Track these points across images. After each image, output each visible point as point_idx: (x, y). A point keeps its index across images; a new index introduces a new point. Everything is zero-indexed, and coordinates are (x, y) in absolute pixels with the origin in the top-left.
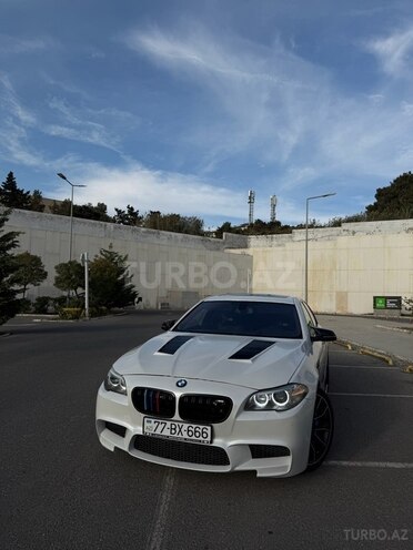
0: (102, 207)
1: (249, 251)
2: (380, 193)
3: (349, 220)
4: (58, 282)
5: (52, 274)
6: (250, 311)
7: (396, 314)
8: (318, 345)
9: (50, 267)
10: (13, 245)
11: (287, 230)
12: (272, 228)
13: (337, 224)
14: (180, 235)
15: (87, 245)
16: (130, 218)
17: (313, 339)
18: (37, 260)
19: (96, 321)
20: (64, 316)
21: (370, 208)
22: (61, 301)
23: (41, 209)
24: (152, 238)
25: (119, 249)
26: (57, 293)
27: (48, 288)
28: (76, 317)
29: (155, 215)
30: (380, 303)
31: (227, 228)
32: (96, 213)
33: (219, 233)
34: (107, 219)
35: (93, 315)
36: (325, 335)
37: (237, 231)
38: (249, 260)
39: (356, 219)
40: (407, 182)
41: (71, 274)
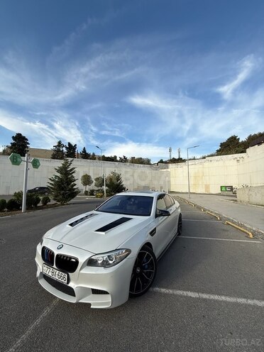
0: (115, 157)
1: (169, 170)
2: (222, 145)
3: (209, 156)
7: (231, 193)
9: (93, 178)
11: (184, 161)
12: (180, 160)
13: (204, 158)
15: (107, 171)
16: (124, 160)
20: (97, 197)
21: (218, 151)
22: (98, 191)
23: (95, 159)
24: (132, 167)
26: (96, 188)
29: (133, 158)
30: (223, 189)
31: (161, 161)
32: (113, 159)
34: (117, 161)
35: (108, 196)
37: (166, 162)
38: (168, 175)
39: (212, 156)
40: (233, 140)
41: (100, 182)
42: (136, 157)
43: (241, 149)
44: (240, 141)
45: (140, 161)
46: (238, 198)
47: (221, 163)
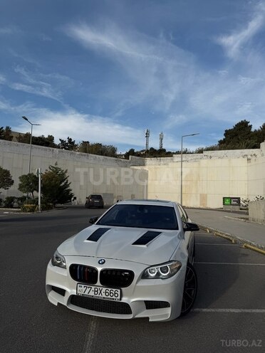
0: (51, 138)
1: (146, 168)
2: (227, 133)
3: (208, 149)
6: (146, 211)
7: (237, 208)
8: (188, 233)
9: (15, 177)
11: (169, 154)
12: (160, 153)
13: (201, 151)
14: (102, 157)
15: (40, 163)
16: (69, 145)
17: (185, 230)
20: (25, 210)
21: (221, 142)
22: (23, 199)
23: (10, 139)
24: (84, 159)
26: (21, 194)
28: (33, 210)
30: (227, 202)
31: (132, 152)
32: (47, 142)
33: (127, 156)
34: (55, 146)
35: (43, 209)
37: (138, 154)
39: (213, 149)
40: (243, 126)
41: (30, 182)
43: (253, 142)
44: (253, 130)
46: (250, 215)
47: (225, 161)
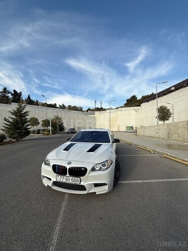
0: (55, 104)
1: (95, 116)
2: (127, 100)
3: (120, 107)
4: (43, 125)
5: (41, 123)
6: (94, 134)
7: (132, 131)
8: (115, 144)
9: (40, 121)
10: (27, 115)
11: (105, 110)
12: (101, 109)
13: (117, 108)
14: (76, 112)
15: (51, 115)
16: (63, 107)
17: (113, 142)
18: (37, 119)
19: (53, 135)
20: (44, 134)
21: (125, 104)
22: (44, 130)
23: (38, 105)
24: (69, 112)
25: (60, 116)
26: (43, 128)
27: (40, 127)
28: (48, 135)
29: (70, 106)
30: (128, 128)
31: (89, 109)
32: (54, 106)
33: (87, 111)
34: (57, 108)
35: (52, 134)
36: (117, 141)
37: (92, 110)
38: (95, 118)
39: (122, 107)
40: (134, 97)
41: (46, 123)
42: (72, 106)
43: (138, 104)
44: (138, 99)
45: (75, 109)
46: (138, 134)
47: (127, 112)
